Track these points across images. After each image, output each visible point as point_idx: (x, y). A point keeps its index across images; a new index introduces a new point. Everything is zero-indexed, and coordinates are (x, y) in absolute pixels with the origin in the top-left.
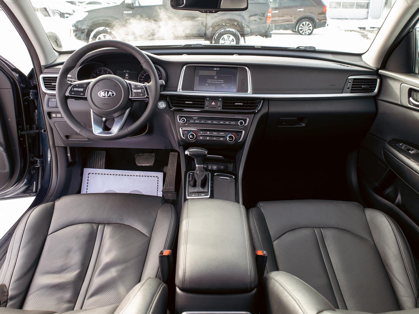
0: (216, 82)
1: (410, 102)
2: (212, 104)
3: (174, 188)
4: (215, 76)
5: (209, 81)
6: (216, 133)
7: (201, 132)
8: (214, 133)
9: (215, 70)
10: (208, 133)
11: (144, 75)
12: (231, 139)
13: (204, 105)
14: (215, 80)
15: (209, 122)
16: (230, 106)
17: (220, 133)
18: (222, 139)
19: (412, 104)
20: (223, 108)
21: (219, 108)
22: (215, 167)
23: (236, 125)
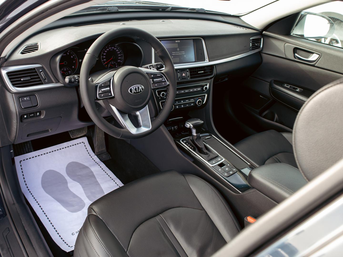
0: (179, 54)
1: (295, 56)
3: (106, 149)
4: (178, 48)
5: (173, 53)
6: (188, 101)
7: (177, 102)
8: (186, 101)
9: (177, 43)
10: (182, 101)
11: (106, 51)
12: (200, 103)
14: (178, 52)
15: (182, 92)
16: (196, 75)
17: (191, 100)
18: (192, 104)
19: (297, 58)
20: (191, 78)
21: (189, 78)
22: (176, 128)
23: (201, 91)
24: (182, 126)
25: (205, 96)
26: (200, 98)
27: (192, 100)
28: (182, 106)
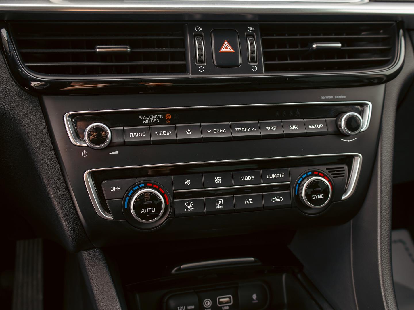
2: (223, 50)
6: (252, 178)
7: (188, 182)
8: (242, 178)
12: (320, 196)
13: (183, 56)
15: (216, 131)
16: (294, 56)
17: (268, 176)
18: (277, 199)
22: (227, 302)
23: (327, 134)
24: (255, 296)
25: (349, 161)
26: (323, 169)
27: (275, 176)
28: (220, 204)
